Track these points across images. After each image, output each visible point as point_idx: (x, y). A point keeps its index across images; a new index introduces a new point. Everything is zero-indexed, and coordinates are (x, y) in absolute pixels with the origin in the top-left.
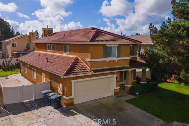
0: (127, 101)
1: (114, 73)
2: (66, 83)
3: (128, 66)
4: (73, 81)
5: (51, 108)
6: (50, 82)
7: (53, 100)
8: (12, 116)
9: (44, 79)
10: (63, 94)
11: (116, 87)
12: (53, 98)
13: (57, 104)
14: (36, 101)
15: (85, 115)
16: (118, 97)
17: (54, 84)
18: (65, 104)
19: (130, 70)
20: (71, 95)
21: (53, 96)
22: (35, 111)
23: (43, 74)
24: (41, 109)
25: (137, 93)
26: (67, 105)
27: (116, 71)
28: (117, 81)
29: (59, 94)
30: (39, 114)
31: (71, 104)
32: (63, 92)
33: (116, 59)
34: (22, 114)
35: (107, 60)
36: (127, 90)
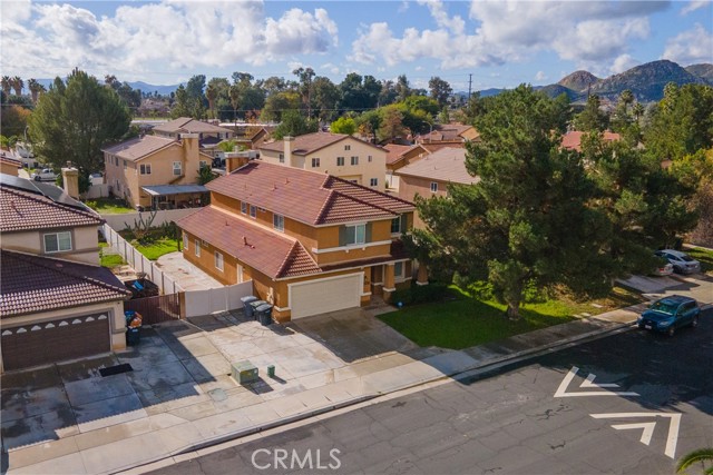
0: (379, 317)
1: (359, 270)
2: (280, 288)
3: (389, 256)
4: (289, 285)
5: (257, 324)
6: (253, 282)
7: (260, 312)
8: (205, 333)
9: (241, 278)
10: (275, 304)
11: (365, 292)
12: (259, 309)
13: (266, 318)
14: (231, 312)
15: (306, 334)
16: (366, 309)
17: (260, 287)
18: (278, 319)
19: (391, 263)
20: (287, 306)
21: (260, 306)
22: (234, 328)
23: (239, 267)
24: (242, 325)
25: (400, 304)
26: (281, 320)
27: (362, 267)
28: (365, 283)
29: (268, 303)
30: (242, 331)
31: (286, 319)
32: (275, 301)
33: (363, 246)
34: (217, 331)
35: (347, 248)
36: (386, 297)
